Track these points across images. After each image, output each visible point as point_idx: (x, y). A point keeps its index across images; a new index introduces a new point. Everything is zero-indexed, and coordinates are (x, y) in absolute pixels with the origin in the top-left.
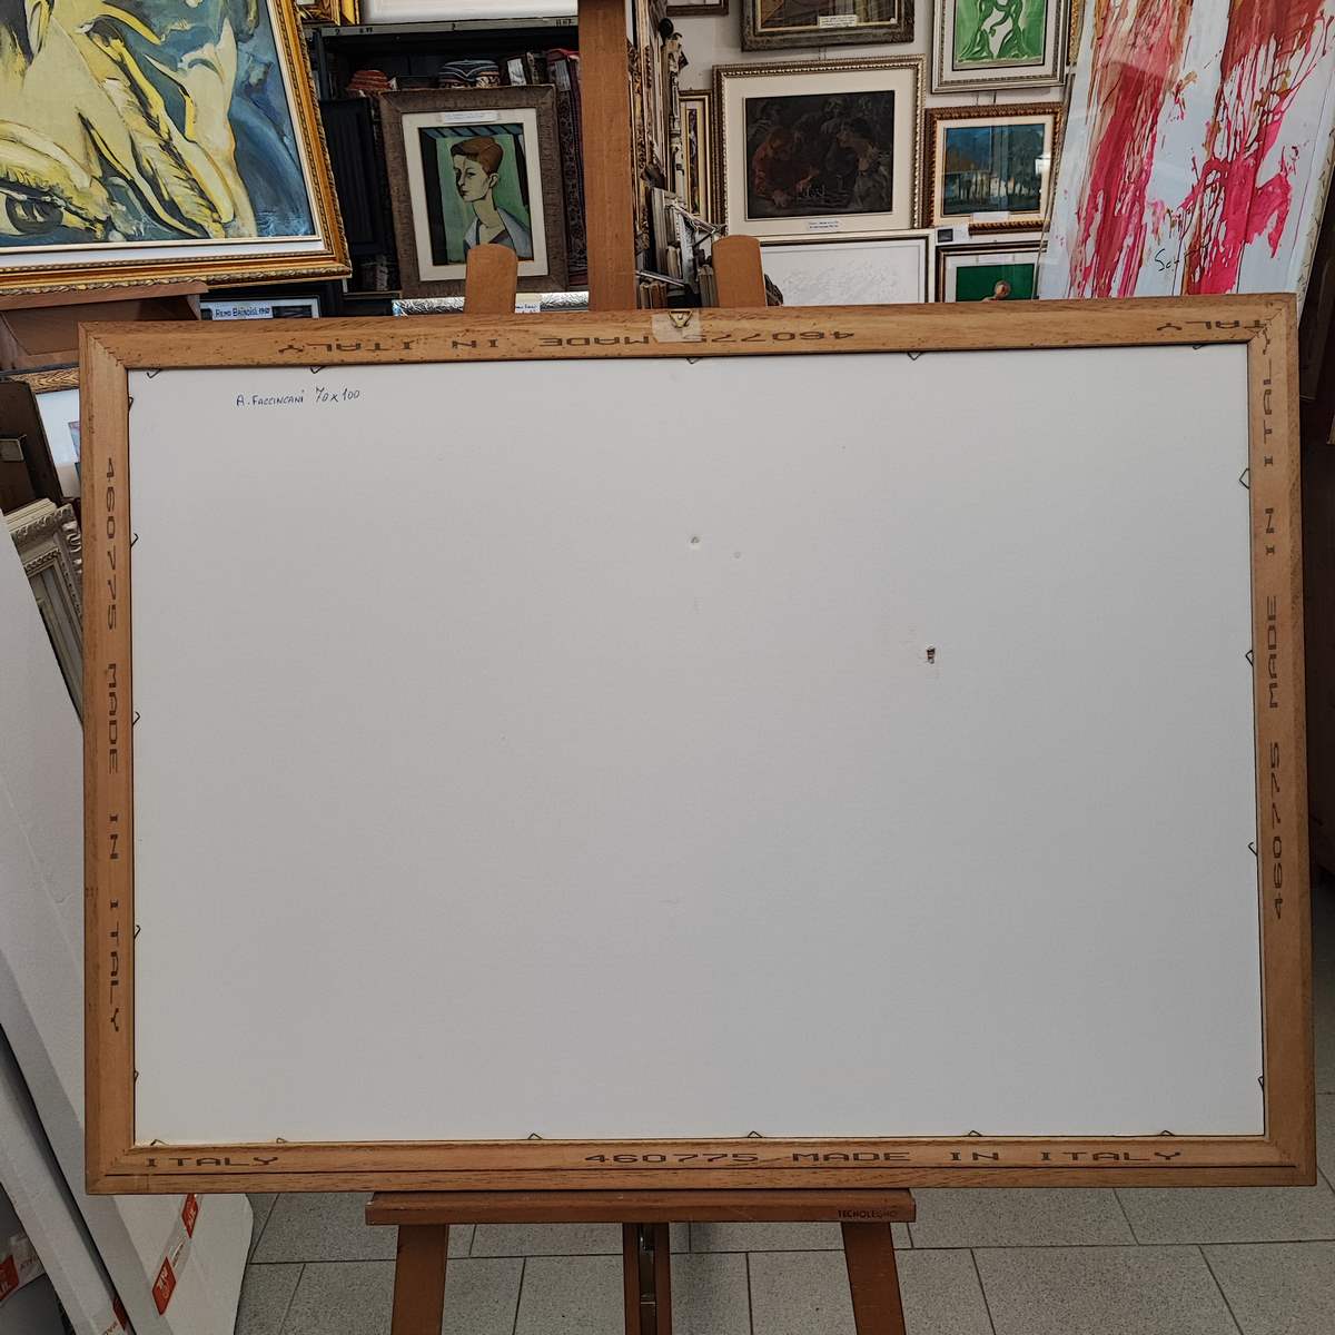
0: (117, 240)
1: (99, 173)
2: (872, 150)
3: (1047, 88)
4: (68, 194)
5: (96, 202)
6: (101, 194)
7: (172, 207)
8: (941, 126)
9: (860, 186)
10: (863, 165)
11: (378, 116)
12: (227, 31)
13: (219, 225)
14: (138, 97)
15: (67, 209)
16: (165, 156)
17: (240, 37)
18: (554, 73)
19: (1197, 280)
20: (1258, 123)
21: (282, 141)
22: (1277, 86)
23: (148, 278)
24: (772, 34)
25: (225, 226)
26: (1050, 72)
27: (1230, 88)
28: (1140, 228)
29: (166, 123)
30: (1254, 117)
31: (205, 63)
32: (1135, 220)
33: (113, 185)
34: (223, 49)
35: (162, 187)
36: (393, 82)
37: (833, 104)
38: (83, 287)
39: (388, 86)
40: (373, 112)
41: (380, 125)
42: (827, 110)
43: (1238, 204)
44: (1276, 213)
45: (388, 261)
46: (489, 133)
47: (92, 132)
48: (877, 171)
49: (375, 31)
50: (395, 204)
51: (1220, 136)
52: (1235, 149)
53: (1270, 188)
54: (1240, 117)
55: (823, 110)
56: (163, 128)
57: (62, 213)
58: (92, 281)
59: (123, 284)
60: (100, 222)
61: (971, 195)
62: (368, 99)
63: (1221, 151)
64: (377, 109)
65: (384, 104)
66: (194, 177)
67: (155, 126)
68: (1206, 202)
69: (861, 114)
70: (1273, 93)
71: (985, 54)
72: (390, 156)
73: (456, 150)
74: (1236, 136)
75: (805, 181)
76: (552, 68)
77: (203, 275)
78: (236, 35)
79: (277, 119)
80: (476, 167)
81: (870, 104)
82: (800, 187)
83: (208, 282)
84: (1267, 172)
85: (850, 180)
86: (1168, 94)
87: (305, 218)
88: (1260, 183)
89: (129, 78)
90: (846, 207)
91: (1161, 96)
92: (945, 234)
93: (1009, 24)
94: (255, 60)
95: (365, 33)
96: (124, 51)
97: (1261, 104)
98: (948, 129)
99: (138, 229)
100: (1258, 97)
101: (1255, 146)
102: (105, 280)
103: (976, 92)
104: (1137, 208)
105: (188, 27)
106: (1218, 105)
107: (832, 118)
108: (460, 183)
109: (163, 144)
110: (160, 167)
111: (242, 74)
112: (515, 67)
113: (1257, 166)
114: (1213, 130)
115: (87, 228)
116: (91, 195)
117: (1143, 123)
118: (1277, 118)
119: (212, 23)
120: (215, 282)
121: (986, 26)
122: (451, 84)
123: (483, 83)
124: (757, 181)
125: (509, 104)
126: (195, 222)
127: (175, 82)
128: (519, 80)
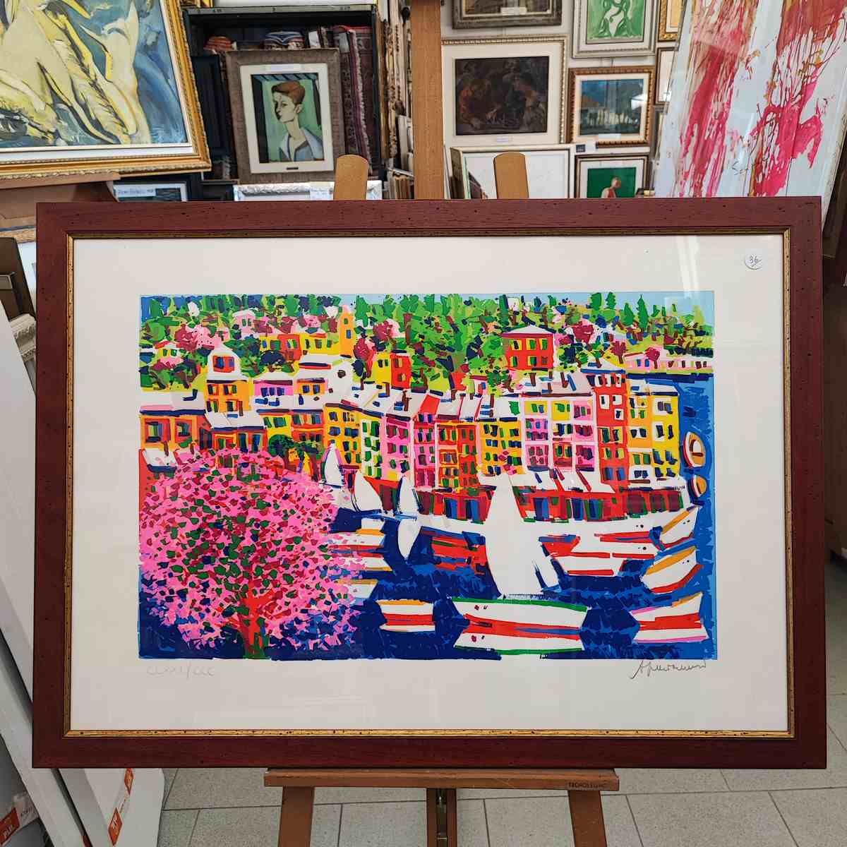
0: (62, 145)
1: (50, 101)
2: (535, 94)
3: (645, 57)
4: (30, 114)
5: (48, 120)
6: (52, 115)
7: (97, 124)
8: (579, 79)
9: (527, 116)
10: (529, 103)
11: (225, 66)
12: (133, 11)
13: (127, 136)
14: (75, 52)
15: (30, 124)
16: (93, 91)
17: (141, 14)
18: (338, 41)
19: (760, 181)
20: (801, 83)
21: (167, 81)
22: (813, 60)
23: (81, 170)
24: (472, 18)
25: (130, 137)
26: (647, 47)
27: (783, 61)
28: (722, 147)
29: (94, 70)
30: (799, 79)
31: (118, 31)
32: (718, 143)
33: (60, 109)
34: (130, 21)
35: (91, 111)
36: (235, 45)
37: (509, 65)
38: (40, 175)
39: (231, 47)
40: (221, 64)
41: (226, 72)
42: (507, 67)
43: (788, 133)
44: (813, 139)
45: (230, 159)
46: (296, 79)
47: (46, 74)
48: (538, 106)
49: (223, 12)
50: (235, 124)
51: (775, 90)
52: (785, 99)
53: (809, 125)
54: (789, 79)
55: (504, 67)
56: (92, 73)
57: (26, 127)
58: (46, 171)
59: (67, 174)
60: (51, 132)
61: (597, 124)
62: (218, 55)
63: (776, 100)
64: (224, 62)
65: (229, 59)
66: (111, 104)
67: (87, 72)
68: (766, 131)
69: (527, 71)
70: (811, 64)
71: (606, 34)
72: (233, 92)
73: (275, 89)
74: (786, 91)
75: (492, 112)
76: (336, 38)
77: (117, 168)
78: (138, 13)
79: (164, 68)
80: (287, 100)
81: (534, 65)
82: (489, 116)
83: (120, 173)
84: (807, 114)
85: (520, 113)
86: (741, 63)
87: (181, 132)
88: (802, 121)
89: (71, 41)
90: (518, 128)
91: (736, 65)
92: (581, 147)
93: (621, 16)
94: (151, 30)
95: (217, 13)
96: (67, 22)
97: (803, 71)
98: (583, 82)
99: (75, 138)
100: (801, 67)
101: (799, 97)
102: (55, 171)
103: (601, 58)
104: (720, 135)
105: (108, 7)
106: (775, 71)
107: (509, 72)
108: (278, 110)
109: (92, 83)
110: (88, 97)
111: (142, 39)
112: (313, 37)
113: (800, 111)
114: (771, 86)
115: (43, 137)
116: (46, 116)
117: (724, 82)
118: (813, 80)
119: (123, 5)
120: (124, 173)
121: (608, 16)
122: (271, 47)
123: (293, 46)
124: (462, 112)
125: (309, 59)
126: (111, 134)
127: (98, 42)
128: (316, 45)
